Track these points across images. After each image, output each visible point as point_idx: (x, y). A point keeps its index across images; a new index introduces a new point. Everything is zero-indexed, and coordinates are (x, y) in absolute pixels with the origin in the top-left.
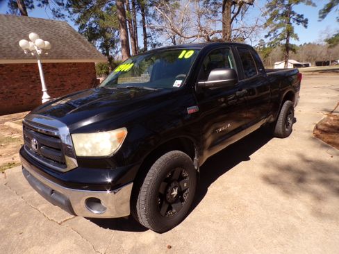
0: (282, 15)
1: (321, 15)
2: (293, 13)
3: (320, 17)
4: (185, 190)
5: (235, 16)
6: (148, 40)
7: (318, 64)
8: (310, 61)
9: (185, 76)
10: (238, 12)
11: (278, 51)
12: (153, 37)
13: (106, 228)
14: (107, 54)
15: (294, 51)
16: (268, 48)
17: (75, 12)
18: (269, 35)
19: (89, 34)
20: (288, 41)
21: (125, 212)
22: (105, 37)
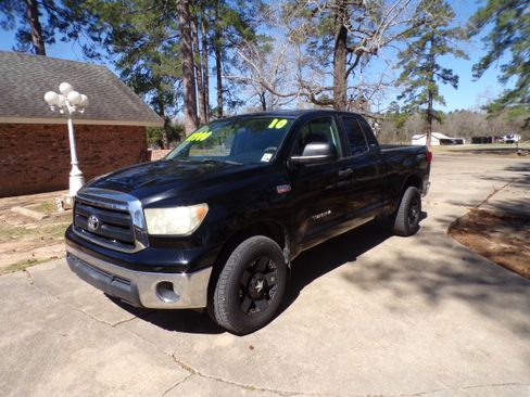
0: (422, 69)
1: (476, 73)
2: (437, 67)
3: (474, 76)
4: (272, 287)
5: (351, 69)
6: (224, 95)
7: (476, 140)
8: (464, 135)
9: (275, 149)
10: (356, 64)
11: (417, 120)
12: (231, 91)
13: (171, 330)
14: (161, 114)
15: (439, 119)
16: (402, 115)
17: (116, 52)
18: (403, 96)
19: (136, 84)
20: (430, 105)
21: (200, 302)
22: (159, 88)
